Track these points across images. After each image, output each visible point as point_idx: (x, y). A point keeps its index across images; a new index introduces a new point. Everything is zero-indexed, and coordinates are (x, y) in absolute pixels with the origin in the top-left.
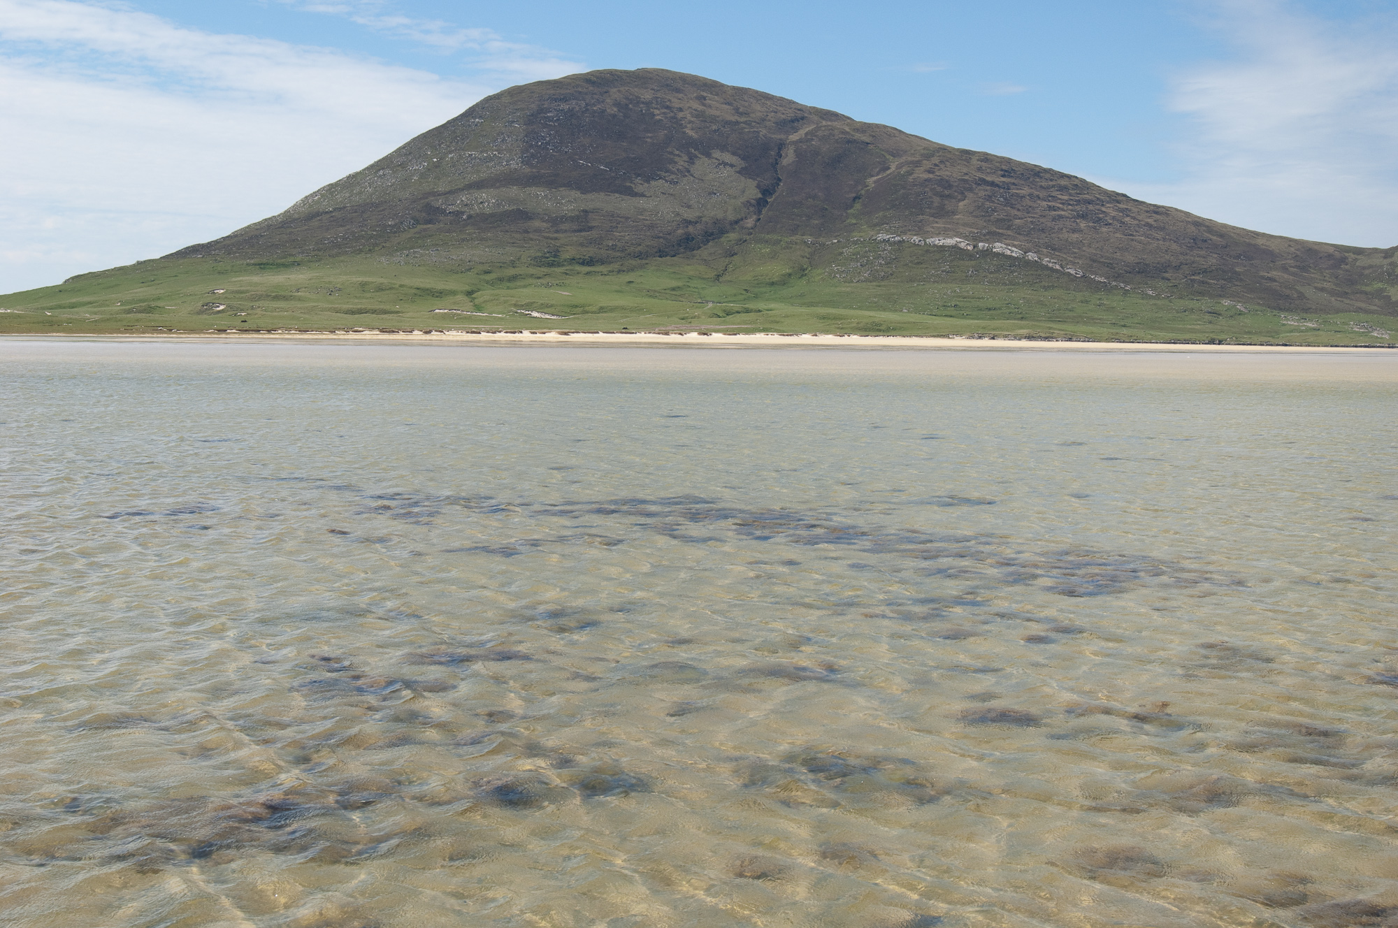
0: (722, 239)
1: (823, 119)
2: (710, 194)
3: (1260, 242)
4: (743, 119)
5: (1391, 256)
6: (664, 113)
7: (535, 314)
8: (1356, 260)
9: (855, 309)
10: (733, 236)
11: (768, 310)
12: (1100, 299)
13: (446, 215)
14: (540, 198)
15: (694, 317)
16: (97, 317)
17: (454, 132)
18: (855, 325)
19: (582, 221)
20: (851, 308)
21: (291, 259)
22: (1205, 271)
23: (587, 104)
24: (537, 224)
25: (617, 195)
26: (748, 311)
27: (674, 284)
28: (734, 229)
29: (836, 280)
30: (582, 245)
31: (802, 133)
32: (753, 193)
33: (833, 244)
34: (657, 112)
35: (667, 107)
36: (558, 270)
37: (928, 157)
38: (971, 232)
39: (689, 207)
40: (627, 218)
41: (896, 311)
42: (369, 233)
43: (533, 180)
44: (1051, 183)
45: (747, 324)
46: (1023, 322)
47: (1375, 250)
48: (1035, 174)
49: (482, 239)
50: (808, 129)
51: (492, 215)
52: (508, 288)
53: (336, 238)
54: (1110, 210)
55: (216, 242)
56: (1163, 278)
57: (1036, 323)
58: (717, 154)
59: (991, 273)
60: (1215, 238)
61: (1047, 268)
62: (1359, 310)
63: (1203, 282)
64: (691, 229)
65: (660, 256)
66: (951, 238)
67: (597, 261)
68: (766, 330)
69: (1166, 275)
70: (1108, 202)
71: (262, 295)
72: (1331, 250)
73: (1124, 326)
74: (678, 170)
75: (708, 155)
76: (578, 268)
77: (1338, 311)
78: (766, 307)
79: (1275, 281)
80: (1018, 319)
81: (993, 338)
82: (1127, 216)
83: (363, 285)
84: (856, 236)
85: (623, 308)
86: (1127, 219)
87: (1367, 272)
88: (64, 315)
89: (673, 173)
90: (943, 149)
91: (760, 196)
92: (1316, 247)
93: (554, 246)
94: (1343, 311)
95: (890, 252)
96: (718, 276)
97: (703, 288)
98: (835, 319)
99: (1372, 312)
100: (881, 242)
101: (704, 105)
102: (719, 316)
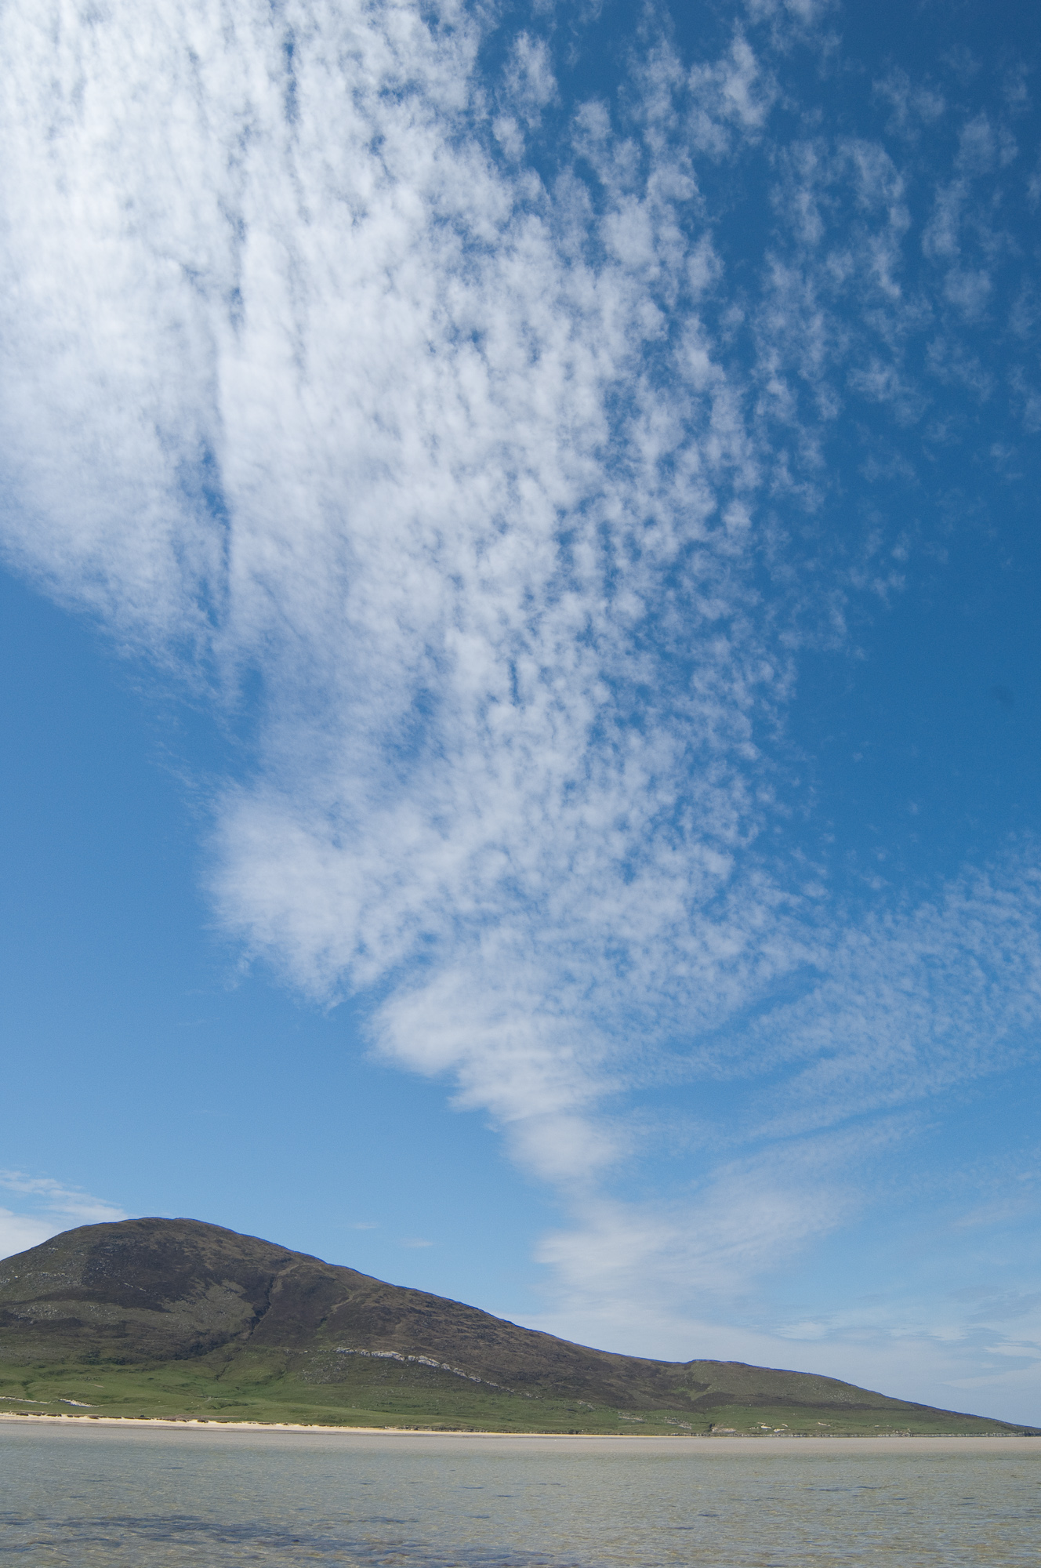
0: (224, 1348)
1: (304, 1261)
2: (218, 1312)
3: (602, 1357)
4: (248, 1258)
5: (689, 1368)
6: (192, 1251)
7: (74, 1403)
8: (666, 1371)
9: (317, 1404)
10: (232, 1345)
11: (252, 1404)
12: (493, 1399)
13: (18, 1320)
14: (92, 1311)
15: (196, 1408)
17: (35, 1256)
18: (316, 1417)
19: (120, 1330)
20: (315, 1404)
22: (565, 1379)
23: (136, 1242)
24: (86, 1330)
25: (149, 1310)
26: (237, 1404)
27: (184, 1381)
28: (233, 1340)
29: (304, 1382)
30: (118, 1348)
31: (288, 1270)
32: (249, 1313)
33: (304, 1353)
34: (186, 1250)
35: (195, 1247)
36: (97, 1367)
37: (376, 1291)
38: (403, 1347)
39: (202, 1322)
40: (154, 1329)
41: (347, 1407)
43: (89, 1296)
44: (460, 1312)
45: (236, 1414)
46: (438, 1417)
47: (678, 1364)
48: (449, 1305)
49: (42, 1340)
50: (292, 1268)
51: (53, 1322)
52: (56, 1380)
54: (500, 1333)
56: (537, 1384)
57: (448, 1417)
58: (226, 1283)
59: (417, 1378)
60: (570, 1354)
61: (456, 1374)
62: (670, 1407)
63: (564, 1387)
64: (201, 1339)
65: (176, 1359)
66: (389, 1351)
67: (128, 1361)
68: (249, 1420)
69: (539, 1381)
70: (498, 1327)
72: (649, 1363)
73: (510, 1420)
74: (197, 1293)
75: (220, 1284)
76: (113, 1366)
77: (656, 1409)
78: (251, 1402)
79: (613, 1386)
80: (435, 1414)
82: (512, 1337)
84: (321, 1348)
85: (143, 1400)
86: (512, 1340)
87: (674, 1379)
89: (193, 1296)
90: (387, 1285)
91: (255, 1315)
92: (639, 1362)
93: (97, 1348)
94: (659, 1409)
95: (345, 1361)
96: (218, 1376)
97: (205, 1386)
98: (302, 1412)
99: (678, 1409)
100: (339, 1353)
101: (221, 1246)
102: (215, 1408)
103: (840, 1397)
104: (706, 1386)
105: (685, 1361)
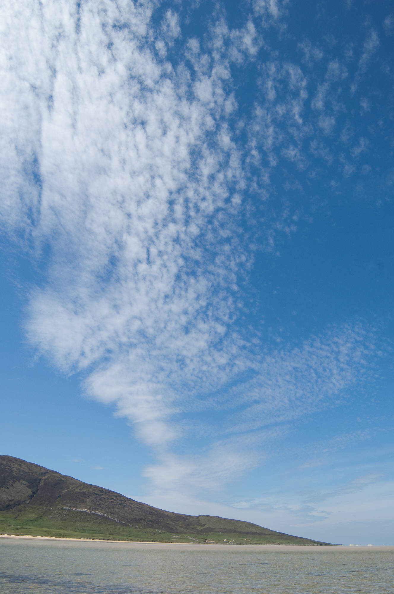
0: (19, 506)
1: (53, 473)
2: (18, 492)
3: (166, 513)
4: (31, 472)
5: (198, 518)
6: (8, 468)
8: (190, 519)
10: (22, 505)
11: (29, 529)
12: (123, 528)
15: (7, 530)
18: (54, 534)
20: (54, 529)
22: (152, 521)
26: (23, 528)
27: (2, 519)
28: (23, 503)
29: (50, 520)
31: (46, 477)
32: (30, 492)
33: (51, 509)
34: (6, 468)
35: (10, 467)
37: (80, 486)
38: (90, 508)
39: (11, 496)
41: (66, 530)
44: (113, 495)
45: (23, 532)
47: (195, 516)
48: (108, 492)
50: (48, 476)
54: (128, 503)
56: (140, 523)
57: (105, 535)
58: (21, 481)
59: (94, 520)
60: (154, 512)
61: (110, 519)
62: (190, 533)
63: (151, 524)
64: (10, 503)
66: (84, 509)
68: (27, 535)
69: (142, 522)
70: (127, 501)
72: (184, 516)
73: (130, 536)
74: (9, 485)
75: (19, 481)
77: (185, 533)
78: (29, 527)
79: (169, 524)
80: (101, 534)
82: (132, 505)
84: (58, 507)
86: (132, 506)
87: (192, 522)
90: (85, 484)
91: (32, 494)
92: (180, 515)
94: (187, 533)
95: (67, 512)
96: (16, 517)
97: (11, 521)
98: (49, 532)
99: (194, 533)
100: (65, 509)
101: (20, 467)
102: (14, 530)
103: (254, 530)
104: (204, 525)
105: (197, 515)
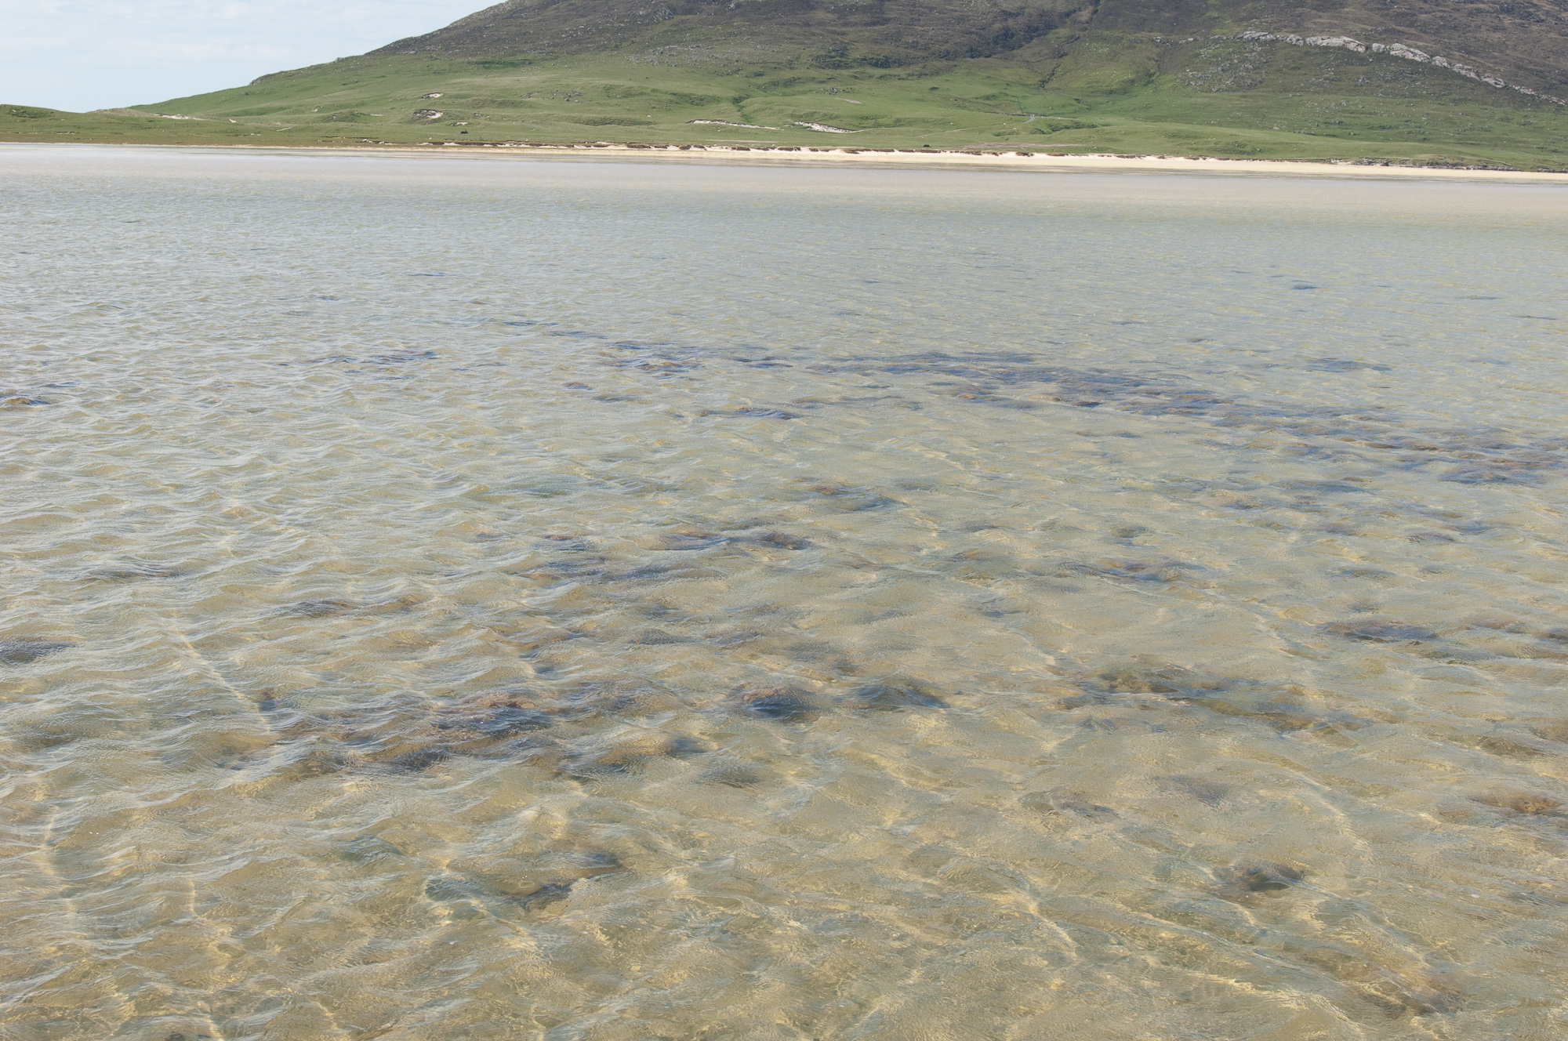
0: (1049, 36)
7: (816, 127)
9: (1214, 125)
10: (1063, 32)
11: (1104, 125)
12: (1525, 116)
15: (1012, 133)
16: (290, 126)
18: (1212, 145)
20: (1209, 124)
21: (520, 57)
24: (820, 15)
26: (1078, 126)
27: (989, 91)
28: (1065, 23)
29: (1190, 89)
30: (875, 41)
33: (1188, 43)
36: (845, 72)
38: (1363, 30)
40: (932, 9)
41: (1264, 128)
42: (616, 25)
45: (1077, 142)
46: (1425, 145)
49: (753, 34)
52: (784, 94)
53: (576, 31)
54: (1543, 2)
55: (432, 35)
57: (1442, 146)
59: (1387, 82)
61: (1458, 76)
64: (1010, 23)
65: (972, 57)
66: (1338, 36)
67: (894, 62)
68: (1100, 151)
71: (486, 101)
76: (870, 70)
78: (1101, 122)
80: (1419, 141)
81: (1387, 165)
82: (1565, 11)
83: (608, 89)
84: (1217, 33)
85: (924, 121)
86: (1565, 15)
88: (251, 123)
93: (842, 42)
95: (1260, 54)
96: (1043, 83)
97: (1024, 97)
98: (1187, 137)
100: (1248, 41)
102: (1043, 133)
